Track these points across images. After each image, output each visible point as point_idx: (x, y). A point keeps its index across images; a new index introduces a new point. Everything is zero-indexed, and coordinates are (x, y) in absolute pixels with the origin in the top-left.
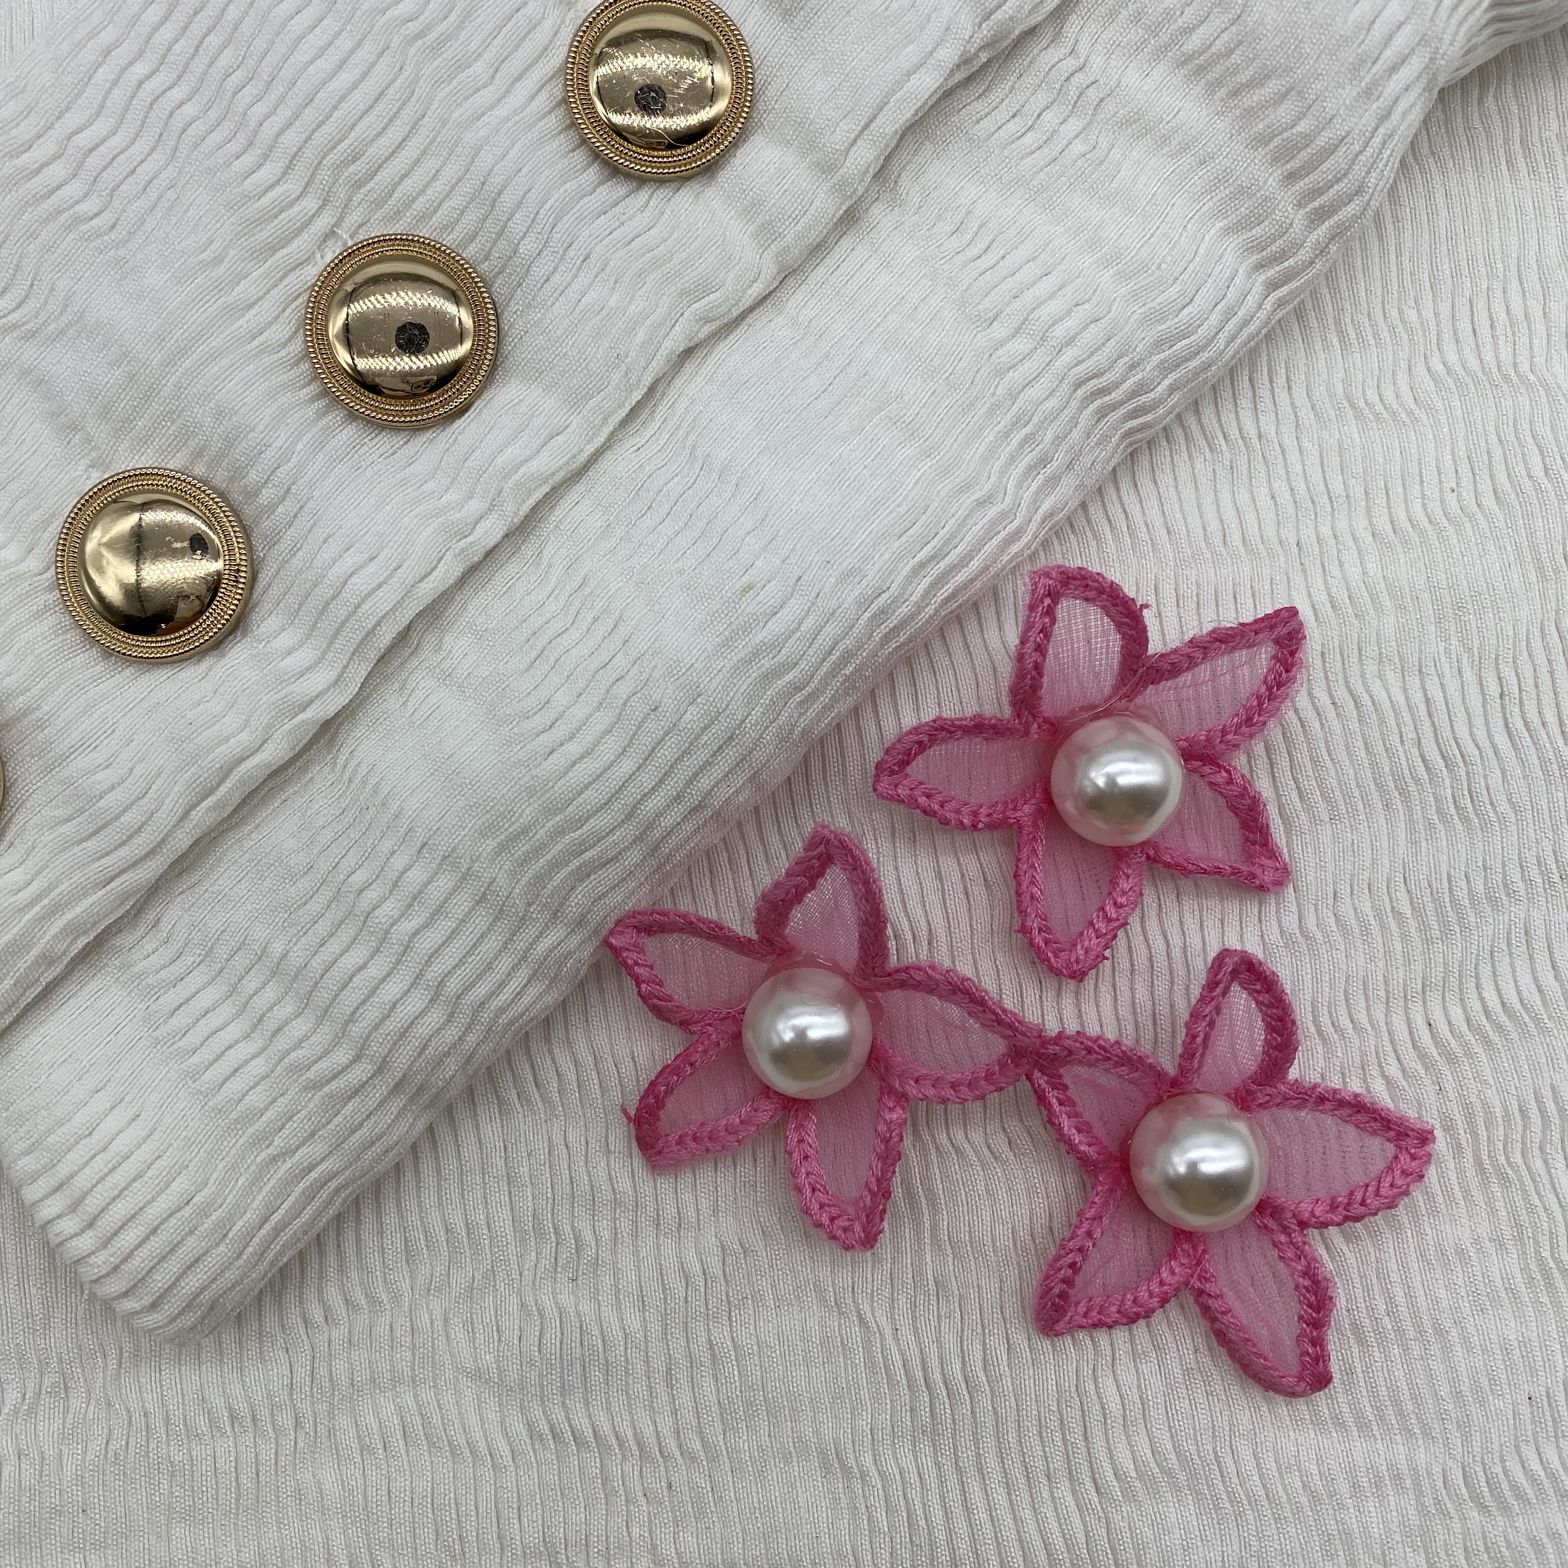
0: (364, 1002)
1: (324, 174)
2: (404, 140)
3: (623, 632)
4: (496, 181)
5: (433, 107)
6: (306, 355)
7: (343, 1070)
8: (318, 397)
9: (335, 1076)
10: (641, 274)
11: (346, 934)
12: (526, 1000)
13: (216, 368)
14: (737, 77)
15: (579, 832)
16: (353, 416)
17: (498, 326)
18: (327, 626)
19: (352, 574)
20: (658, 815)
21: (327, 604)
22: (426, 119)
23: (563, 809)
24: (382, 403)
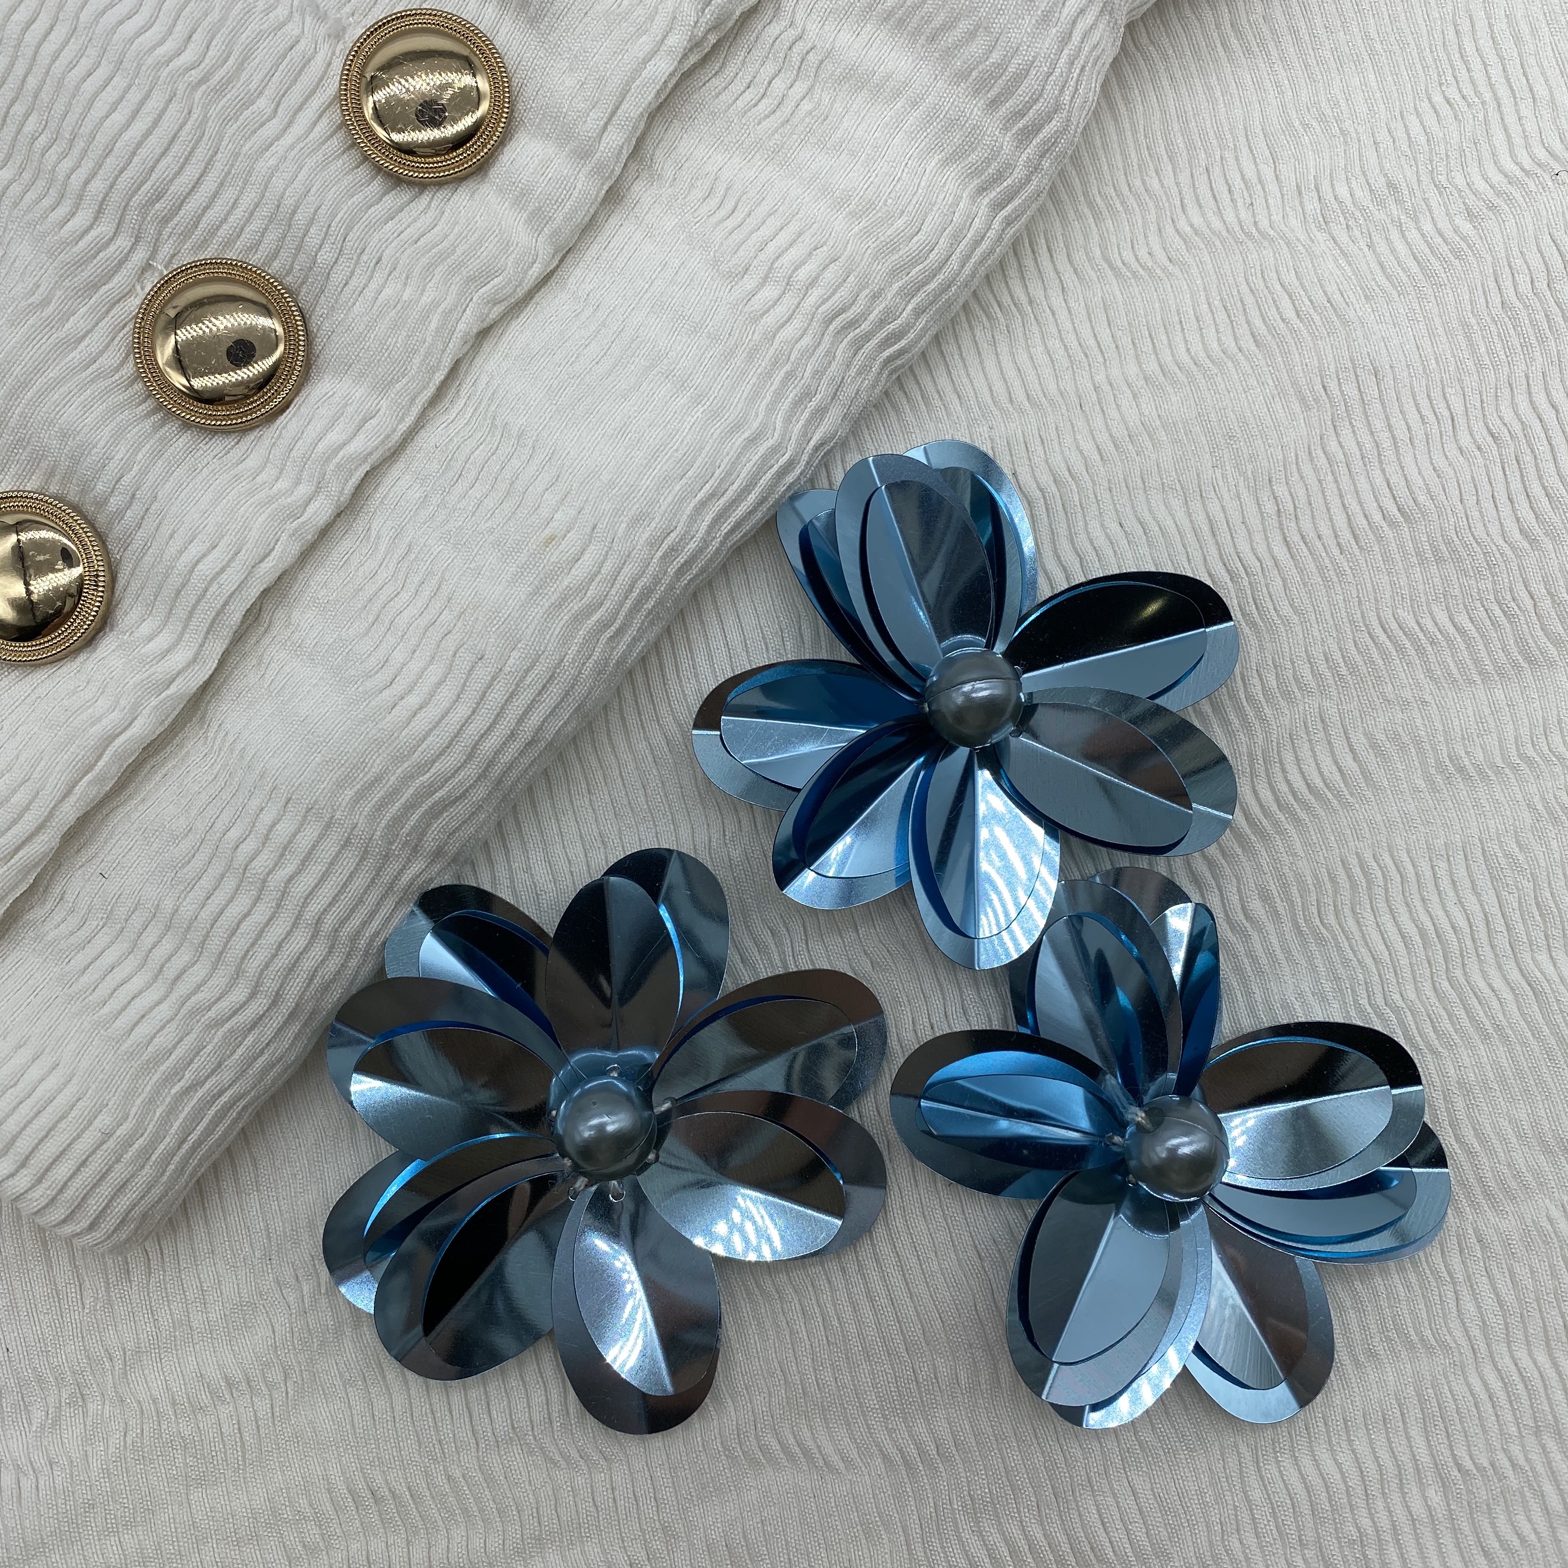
0: (253, 945)
1: (133, 214)
2: (202, 176)
3: (445, 590)
4: (289, 202)
5: (224, 143)
6: (138, 377)
7: (241, 1008)
8: (154, 412)
9: (235, 1013)
10: (430, 268)
11: (229, 884)
13: (56, 396)
14: (494, 82)
15: (427, 775)
16: (187, 425)
17: (306, 330)
18: (181, 611)
20: (498, 752)
21: (178, 593)
22: (219, 155)
23: (409, 756)
24: (210, 410)
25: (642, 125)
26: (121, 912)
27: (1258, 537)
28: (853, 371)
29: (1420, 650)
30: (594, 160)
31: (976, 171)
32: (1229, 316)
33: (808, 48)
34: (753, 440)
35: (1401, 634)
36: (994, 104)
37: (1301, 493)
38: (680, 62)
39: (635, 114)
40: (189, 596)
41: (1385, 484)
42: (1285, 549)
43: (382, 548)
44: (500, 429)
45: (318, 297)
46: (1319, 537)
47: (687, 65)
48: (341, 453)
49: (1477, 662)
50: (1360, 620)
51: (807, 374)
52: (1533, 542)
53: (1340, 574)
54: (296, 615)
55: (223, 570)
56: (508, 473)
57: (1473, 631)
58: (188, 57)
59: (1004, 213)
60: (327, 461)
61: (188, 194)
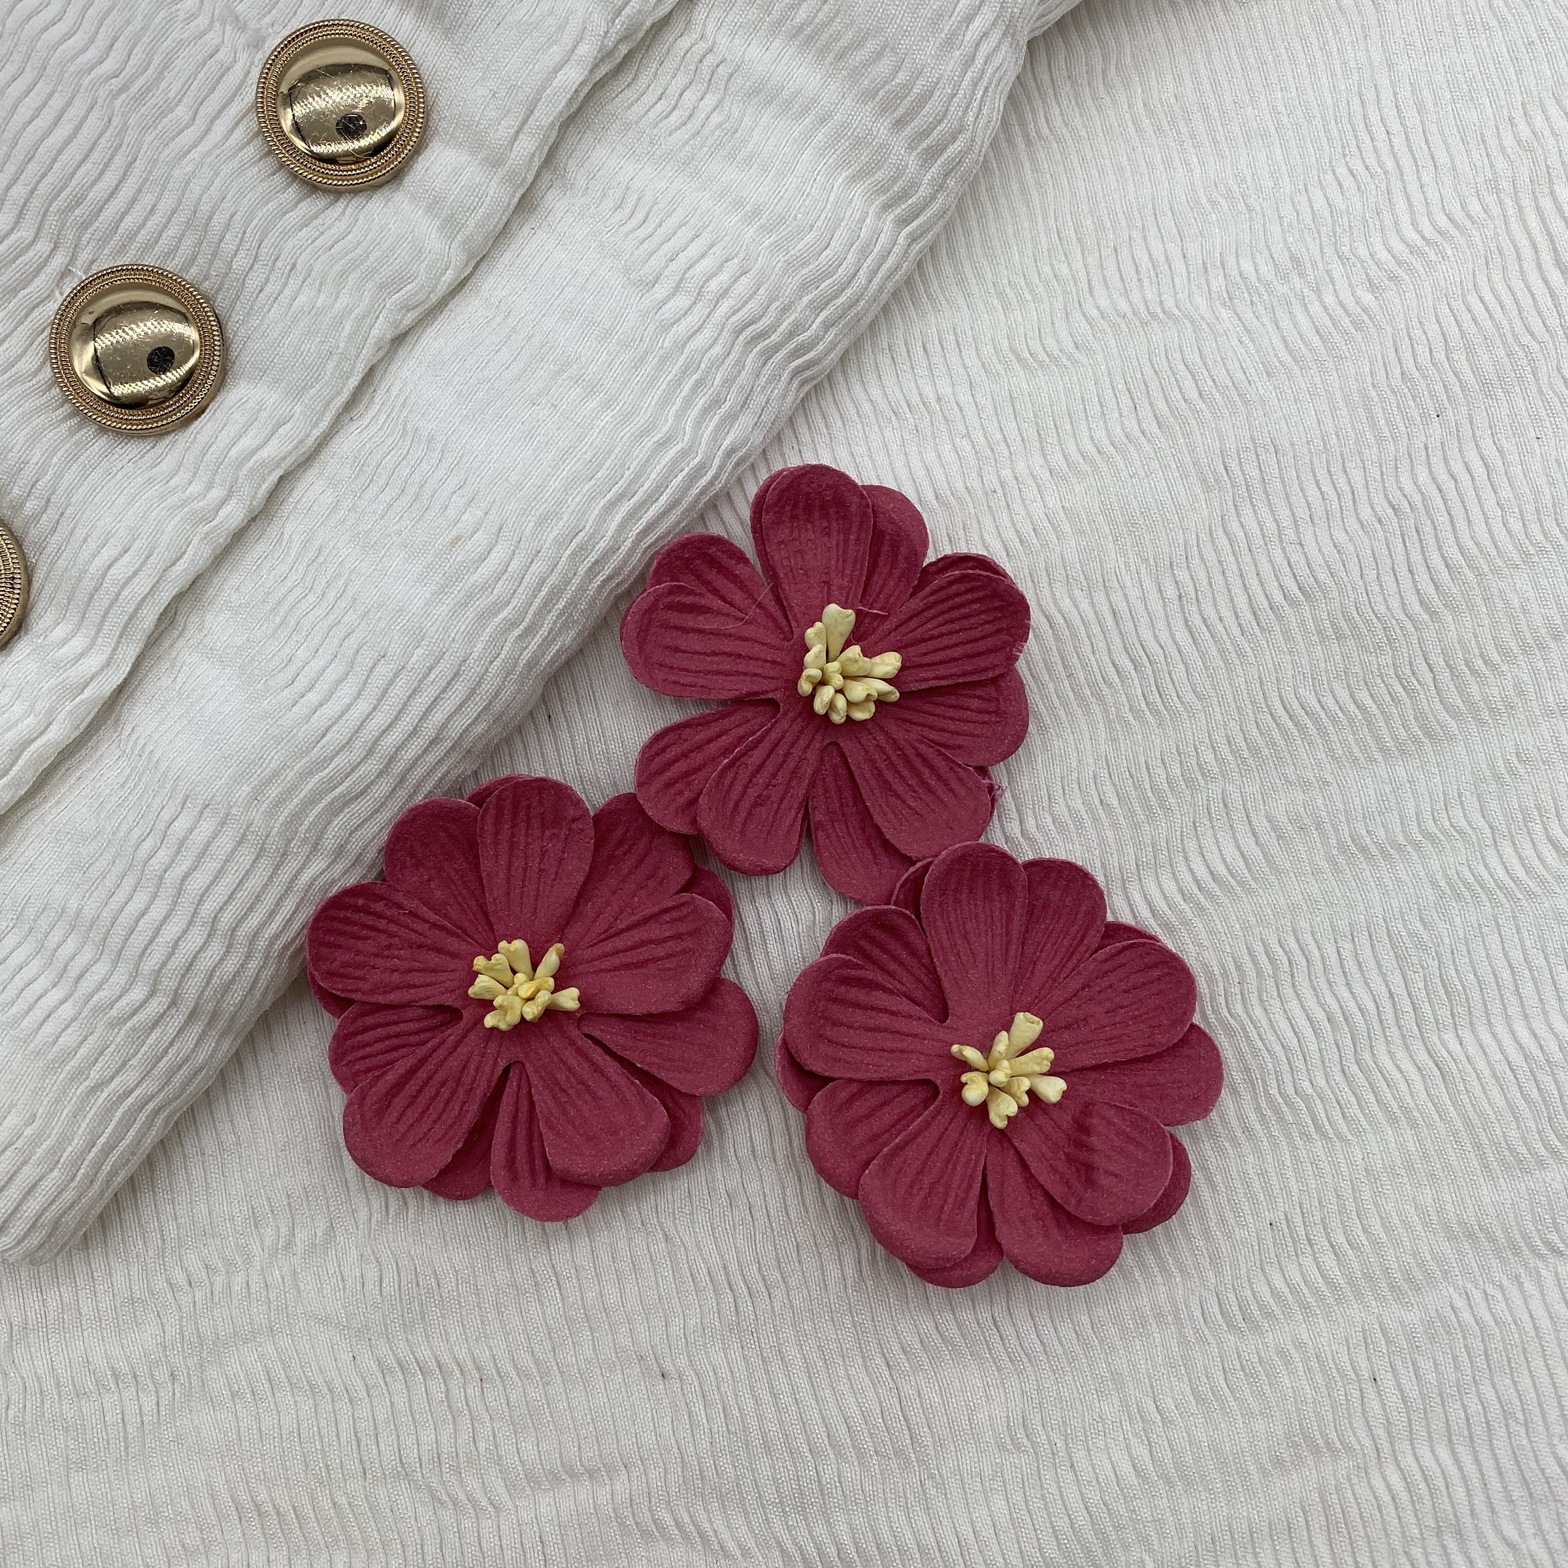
0: (150, 943)
1: (52, 219)
2: (120, 182)
4: (205, 208)
5: (142, 152)
6: (55, 382)
7: (142, 1005)
8: (70, 416)
10: (343, 275)
14: (410, 93)
16: (103, 430)
18: (94, 615)
19: (110, 566)
21: (91, 597)
22: (138, 162)
24: (126, 414)
25: (554, 133)
26: (30, 913)
27: (1161, 624)
28: (762, 381)
29: (1321, 730)
30: (506, 167)
31: (883, 189)
32: (1132, 398)
33: (717, 61)
34: (663, 444)
35: (1303, 713)
36: (900, 124)
37: (1202, 575)
38: (591, 71)
39: (545, 123)
40: (102, 600)
41: (1286, 562)
42: (1187, 634)
43: (293, 552)
44: (411, 434)
45: (234, 302)
46: (1221, 619)
47: (598, 75)
48: (255, 458)
49: (1378, 739)
50: (1262, 701)
51: (716, 383)
52: (1433, 614)
53: (1241, 654)
54: (209, 618)
55: (135, 574)
56: (416, 477)
57: (1373, 709)
58: (109, 65)
59: (909, 229)
60: (240, 466)
61: (107, 200)
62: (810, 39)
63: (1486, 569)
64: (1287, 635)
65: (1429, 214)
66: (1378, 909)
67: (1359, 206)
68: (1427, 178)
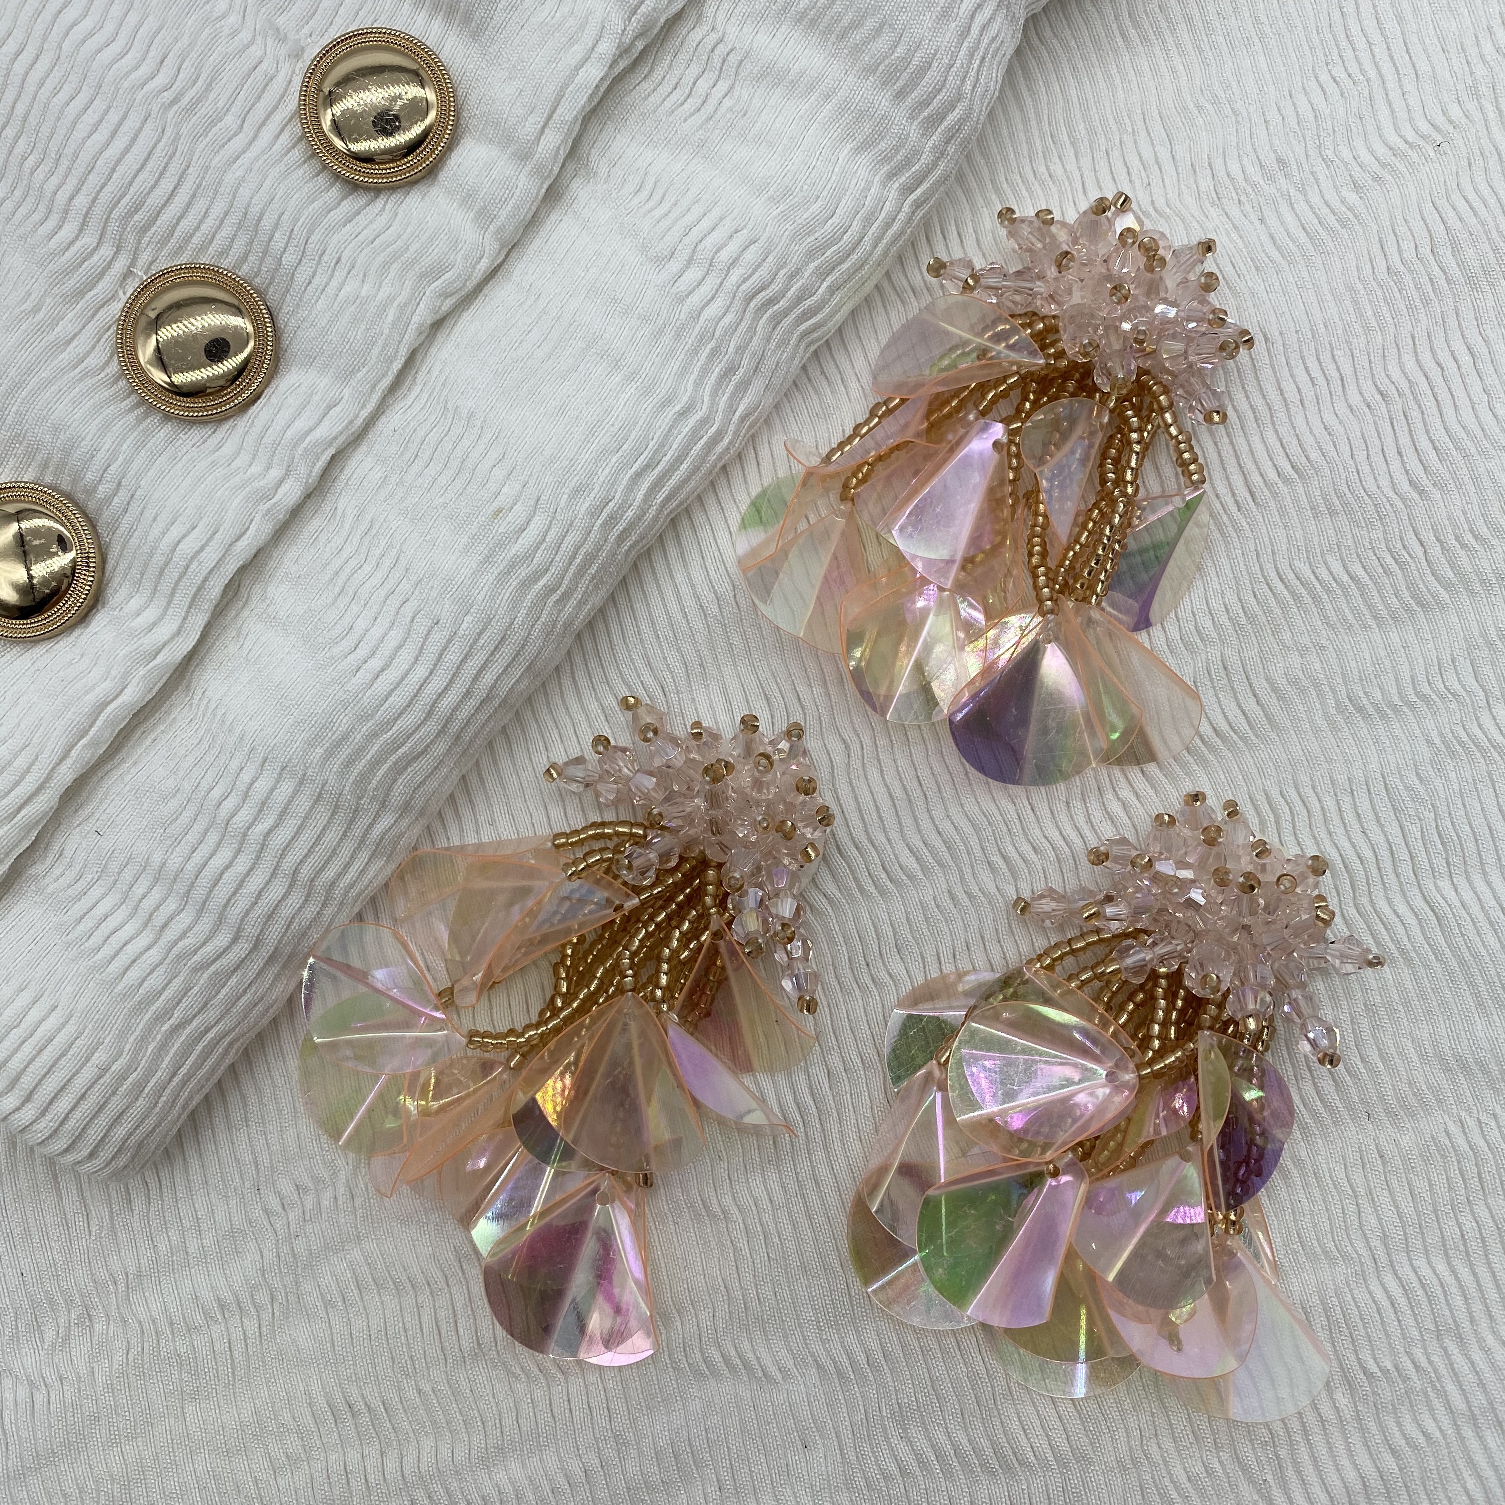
1: (113, 226)
2: (175, 188)
4: (255, 210)
5: (195, 158)
7: (224, 951)
8: (136, 406)
9: (219, 957)
10: (385, 266)
11: (213, 838)
12: (370, 874)
13: (48, 394)
14: (441, 93)
15: (390, 733)
16: (165, 417)
18: (165, 588)
19: (179, 542)
20: (455, 709)
21: (162, 570)
22: (191, 169)
24: (188, 403)
25: (578, 126)
26: (115, 865)
29: (1316, 599)
30: (534, 161)
31: (887, 159)
33: (727, 50)
34: (683, 413)
35: (1298, 584)
38: (611, 67)
39: (569, 117)
40: (172, 574)
41: (1278, 443)
43: (347, 526)
44: (451, 412)
45: (284, 295)
47: (617, 70)
48: (308, 439)
49: (1370, 607)
50: (1258, 571)
51: (730, 350)
52: (1422, 492)
54: (271, 589)
55: (202, 549)
56: (459, 453)
57: (1366, 579)
58: (161, 80)
59: (913, 197)
60: (296, 445)
61: (164, 205)
62: (813, 23)
63: (1473, 450)
64: (1282, 511)
65: (1411, 120)
66: (1374, 766)
67: (1342, 111)
68: (1409, 87)
